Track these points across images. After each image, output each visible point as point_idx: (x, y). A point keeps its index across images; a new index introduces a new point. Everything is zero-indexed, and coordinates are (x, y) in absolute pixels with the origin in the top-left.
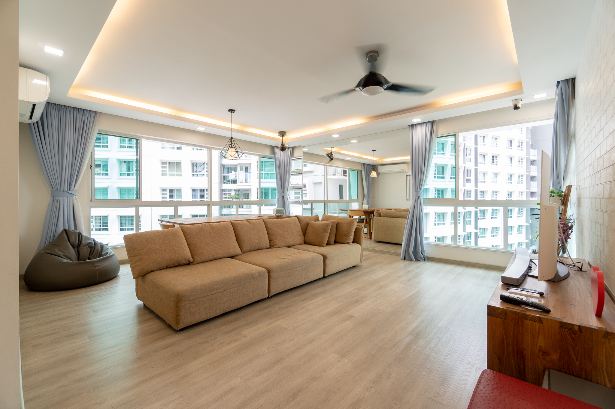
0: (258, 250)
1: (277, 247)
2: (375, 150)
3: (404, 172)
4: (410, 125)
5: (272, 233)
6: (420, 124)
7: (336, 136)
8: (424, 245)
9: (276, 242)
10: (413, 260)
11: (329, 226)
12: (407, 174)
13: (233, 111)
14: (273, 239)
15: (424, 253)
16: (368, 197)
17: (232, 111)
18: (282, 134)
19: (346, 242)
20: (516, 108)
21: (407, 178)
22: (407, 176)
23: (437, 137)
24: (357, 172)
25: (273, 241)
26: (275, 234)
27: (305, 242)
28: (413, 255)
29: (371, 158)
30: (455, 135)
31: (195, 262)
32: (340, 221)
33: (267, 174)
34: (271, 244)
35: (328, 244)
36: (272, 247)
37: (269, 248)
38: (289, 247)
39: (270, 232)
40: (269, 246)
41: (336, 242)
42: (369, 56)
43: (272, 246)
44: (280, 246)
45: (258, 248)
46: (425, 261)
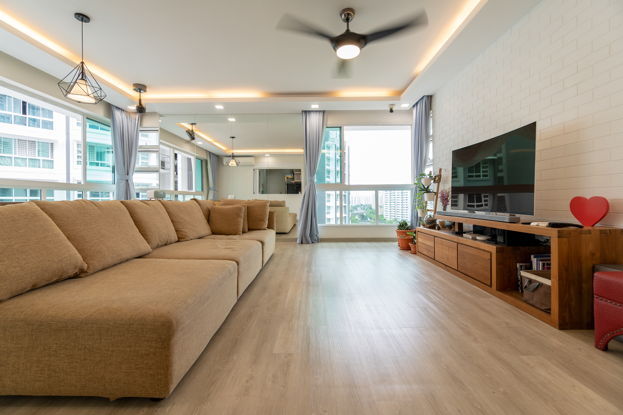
0: (166, 245)
1: (189, 239)
2: (234, 137)
3: (252, 165)
4: (303, 111)
5: (177, 220)
6: (316, 111)
7: (219, 107)
8: (318, 228)
9: (186, 232)
10: (310, 243)
11: (242, 210)
12: (254, 167)
13: (85, 19)
14: (180, 229)
15: (317, 235)
16: (213, 190)
17: (83, 17)
18: (140, 88)
19: (263, 228)
20: (391, 111)
21: (254, 171)
22: (254, 170)
23: (327, 127)
24: (202, 161)
25: (181, 231)
26: (182, 221)
27: (212, 232)
28: (309, 238)
29: (221, 147)
30: (340, 127)
31: (91, 271)
32: (250, 205)
33: (22, 159)
34: (180, 236)
35: (244, 232)
36: (183, 240)
37: (177, 242)
38: (200, 238)
39: (174, 219)
40: (177, 239)
41: (250, 230)
42: (346, 14)
43: (180, 239)
44: (192, 238)
45: (167, 242)
46: (318, 242)
